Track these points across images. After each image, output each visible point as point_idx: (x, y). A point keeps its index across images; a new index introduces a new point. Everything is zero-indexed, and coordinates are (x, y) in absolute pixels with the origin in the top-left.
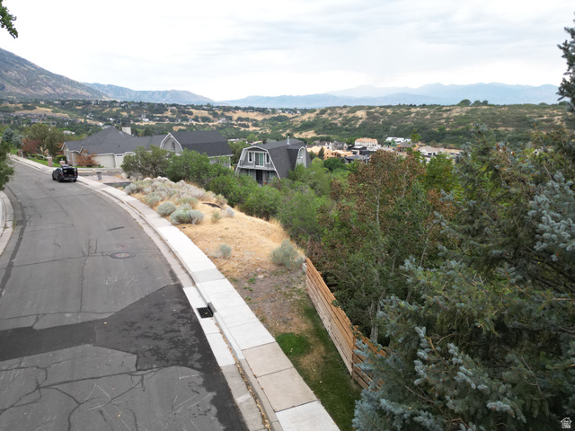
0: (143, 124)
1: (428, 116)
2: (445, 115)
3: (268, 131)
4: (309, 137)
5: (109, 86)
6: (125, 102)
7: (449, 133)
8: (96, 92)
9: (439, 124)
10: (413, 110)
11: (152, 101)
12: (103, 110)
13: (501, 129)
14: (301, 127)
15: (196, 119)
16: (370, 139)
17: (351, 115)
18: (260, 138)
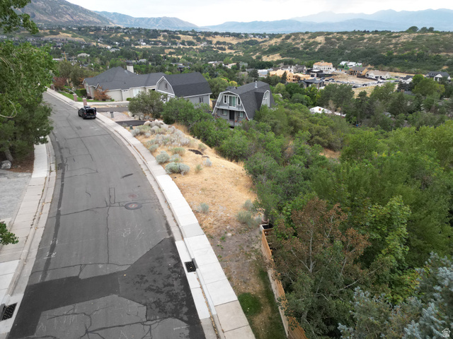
0: (141, 47)
2: (394, 41)
3: (241, 54)
4: (275, 60)
5: (114, 13)
6: (127, 28)
7: (396, 57)
8: (104, 19)
9: (388, 49)
10: (366, 36)
11: (148, 27)
12: (111, 35)
13: (443, 54)
14: (268, 51)
15: (183, 43)
16: (326, 63)
17: (311, 40)
18: (234, 61)
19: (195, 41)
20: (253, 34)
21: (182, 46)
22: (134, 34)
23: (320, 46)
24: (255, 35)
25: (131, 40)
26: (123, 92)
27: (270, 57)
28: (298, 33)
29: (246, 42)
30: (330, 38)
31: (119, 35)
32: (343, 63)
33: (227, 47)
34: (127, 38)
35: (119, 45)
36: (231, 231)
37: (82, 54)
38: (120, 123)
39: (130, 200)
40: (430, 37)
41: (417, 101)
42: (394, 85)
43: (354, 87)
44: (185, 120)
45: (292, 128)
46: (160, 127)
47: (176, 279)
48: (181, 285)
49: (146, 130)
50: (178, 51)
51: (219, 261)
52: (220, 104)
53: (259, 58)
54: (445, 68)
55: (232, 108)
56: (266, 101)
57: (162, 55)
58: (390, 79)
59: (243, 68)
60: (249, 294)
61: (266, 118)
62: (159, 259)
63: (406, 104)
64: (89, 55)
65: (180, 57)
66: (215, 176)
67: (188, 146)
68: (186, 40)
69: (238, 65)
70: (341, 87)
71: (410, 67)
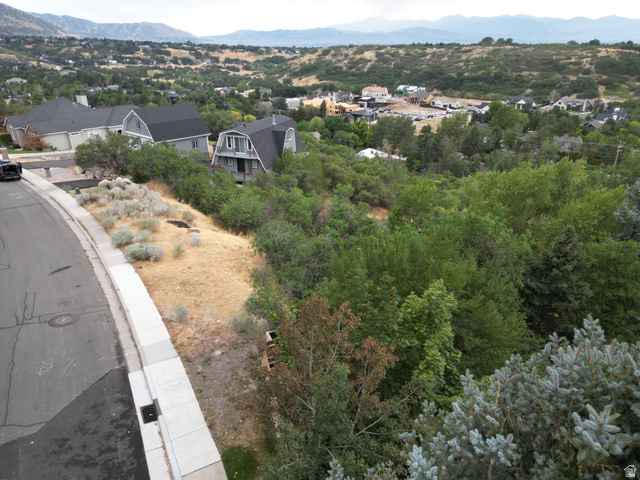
0: (109, 67)
2: (464, 57)
6: (86, 39)
8: (49, 25)
11: (119, 38)
12: (60, 50)
13: (525, 73)
14: (300, 72)
15: (175, 61)
16: (379, 88)
17: (358, 57)
19: (193, 58)
20: (277, 48)
21: (173, 66)
22: (98, 48)
23: (369, 64)
24: (280, 49)
25: (93, 57)
26: (71, 136)
27: (303, 80)
28: (339, 47)
29: (268, 59)
30: (382, 54)
31: (74, 49)
32: (401, 87)
33: (241, 67)
34: (87, 55)
35: (75, 65)
36: (221, 346)
37: (14, 80)
39: (59, 310)
40: (508, 51)
41: (494, 136)
42: (466, 115)
43: (417, 120)
44: (165, 176)
45: (329, 181)
46: (124, 188)
47: (122, 438)
48: (130, 447)
49: (100, 195)
50: (169, 73)
51: (198, 398)
52: (223, 149)
53: (287, 81)
54: (529, 91)
55: (240, 155)
56: (290, 143)
58: (462, 107)
60: (240, 447)
61: (290, 168)
62: (97, 408)
63: (482, 140)
64: (25, 81)
65: (172, 81)
66: (205, 261)
67: (167, 216)
68: (179, 57)
69: (257, 91)
70: (399, 120)
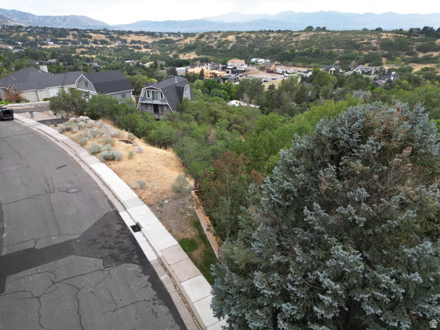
0: (49, 47)
1: (283, 40)
3: (158, 53)
4: (192, 58)
5: (13, 11)
6: (30, 27)
7: (297, 53)
9: (290, 47)
10: (271, 35)
11: (54, 26)
12: (11, 35)
13: (335, 50)
14: (184, 49)
15: (95, 42)
16: (239, 60)
17: (224, 39)
18: (151, 59)
19: (108, 40)
20: (168, 33)
21: (94, 46)
22: (39, 33)
23: (232, 44)
24: (170, 34)
25: (36, 40)
26: (39, 93)
27: (187, 55)
28: (210, 33)
29: (161, 40)
30: (240, 37)
31: (21, 34)
32: (254, 60)
33: (142, 46)
34: (31, 38)
35: (23, 45)
38: (43, 122)
39: (69, 186)
40: (323, 35)
41: (315, 91)
42: (297, 78)
43: (265, 81)
44: (111, 114)
45: (213, 118)
47: (125, 238)
48: (130, 241)
49: (72, 126)
50: (91, 50)
52: (144, 98)
53: (176, 56)
54: (337, 62)
55: (156, 102)
56: (187, 94)
57: (73, 55)
58: (294, 73)
59: (161, 66)
61: (188, 110)
63: (308, 94)
65: (94, 56)
66: (147, 160)
67: (118, 137)
68: (98, 39)
69: (155, 63)
70: (254, 81)
71: (310, 62)
